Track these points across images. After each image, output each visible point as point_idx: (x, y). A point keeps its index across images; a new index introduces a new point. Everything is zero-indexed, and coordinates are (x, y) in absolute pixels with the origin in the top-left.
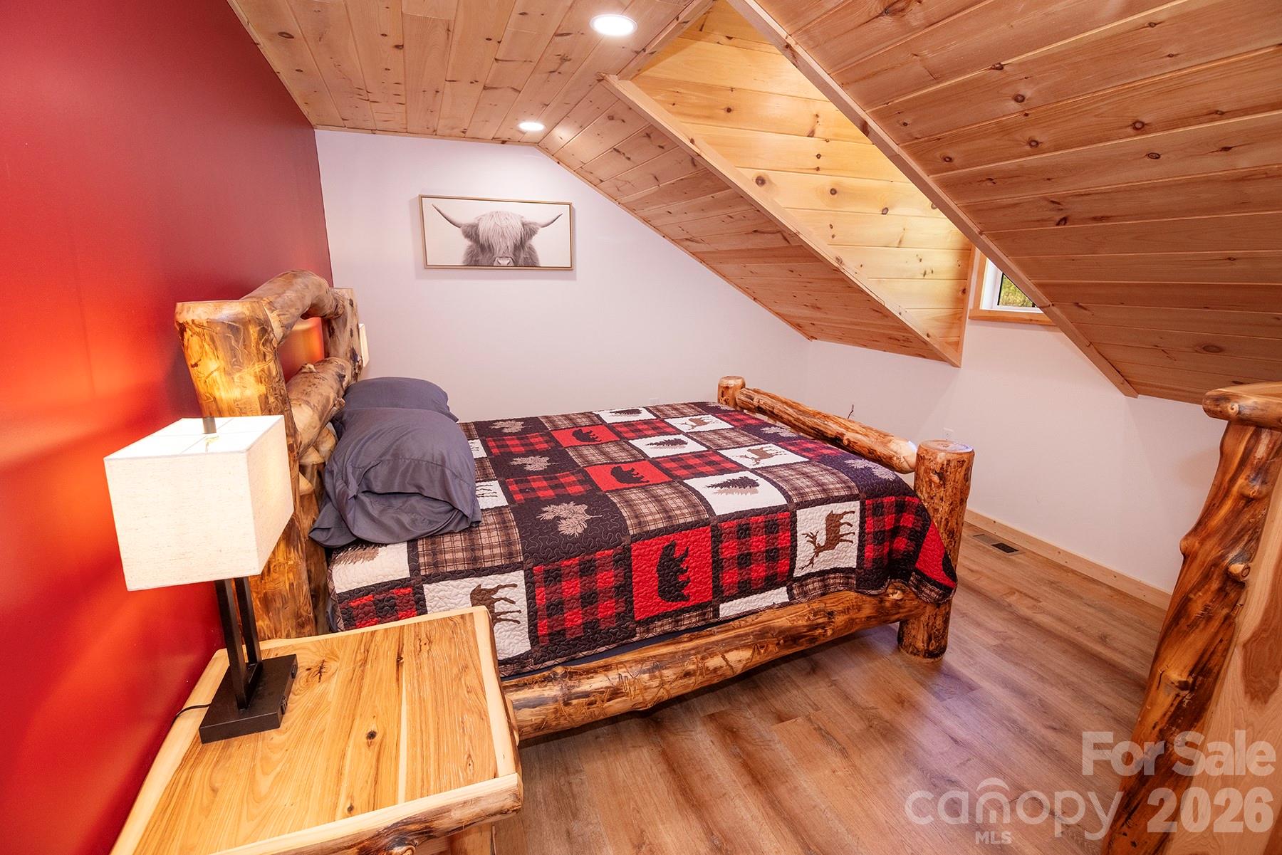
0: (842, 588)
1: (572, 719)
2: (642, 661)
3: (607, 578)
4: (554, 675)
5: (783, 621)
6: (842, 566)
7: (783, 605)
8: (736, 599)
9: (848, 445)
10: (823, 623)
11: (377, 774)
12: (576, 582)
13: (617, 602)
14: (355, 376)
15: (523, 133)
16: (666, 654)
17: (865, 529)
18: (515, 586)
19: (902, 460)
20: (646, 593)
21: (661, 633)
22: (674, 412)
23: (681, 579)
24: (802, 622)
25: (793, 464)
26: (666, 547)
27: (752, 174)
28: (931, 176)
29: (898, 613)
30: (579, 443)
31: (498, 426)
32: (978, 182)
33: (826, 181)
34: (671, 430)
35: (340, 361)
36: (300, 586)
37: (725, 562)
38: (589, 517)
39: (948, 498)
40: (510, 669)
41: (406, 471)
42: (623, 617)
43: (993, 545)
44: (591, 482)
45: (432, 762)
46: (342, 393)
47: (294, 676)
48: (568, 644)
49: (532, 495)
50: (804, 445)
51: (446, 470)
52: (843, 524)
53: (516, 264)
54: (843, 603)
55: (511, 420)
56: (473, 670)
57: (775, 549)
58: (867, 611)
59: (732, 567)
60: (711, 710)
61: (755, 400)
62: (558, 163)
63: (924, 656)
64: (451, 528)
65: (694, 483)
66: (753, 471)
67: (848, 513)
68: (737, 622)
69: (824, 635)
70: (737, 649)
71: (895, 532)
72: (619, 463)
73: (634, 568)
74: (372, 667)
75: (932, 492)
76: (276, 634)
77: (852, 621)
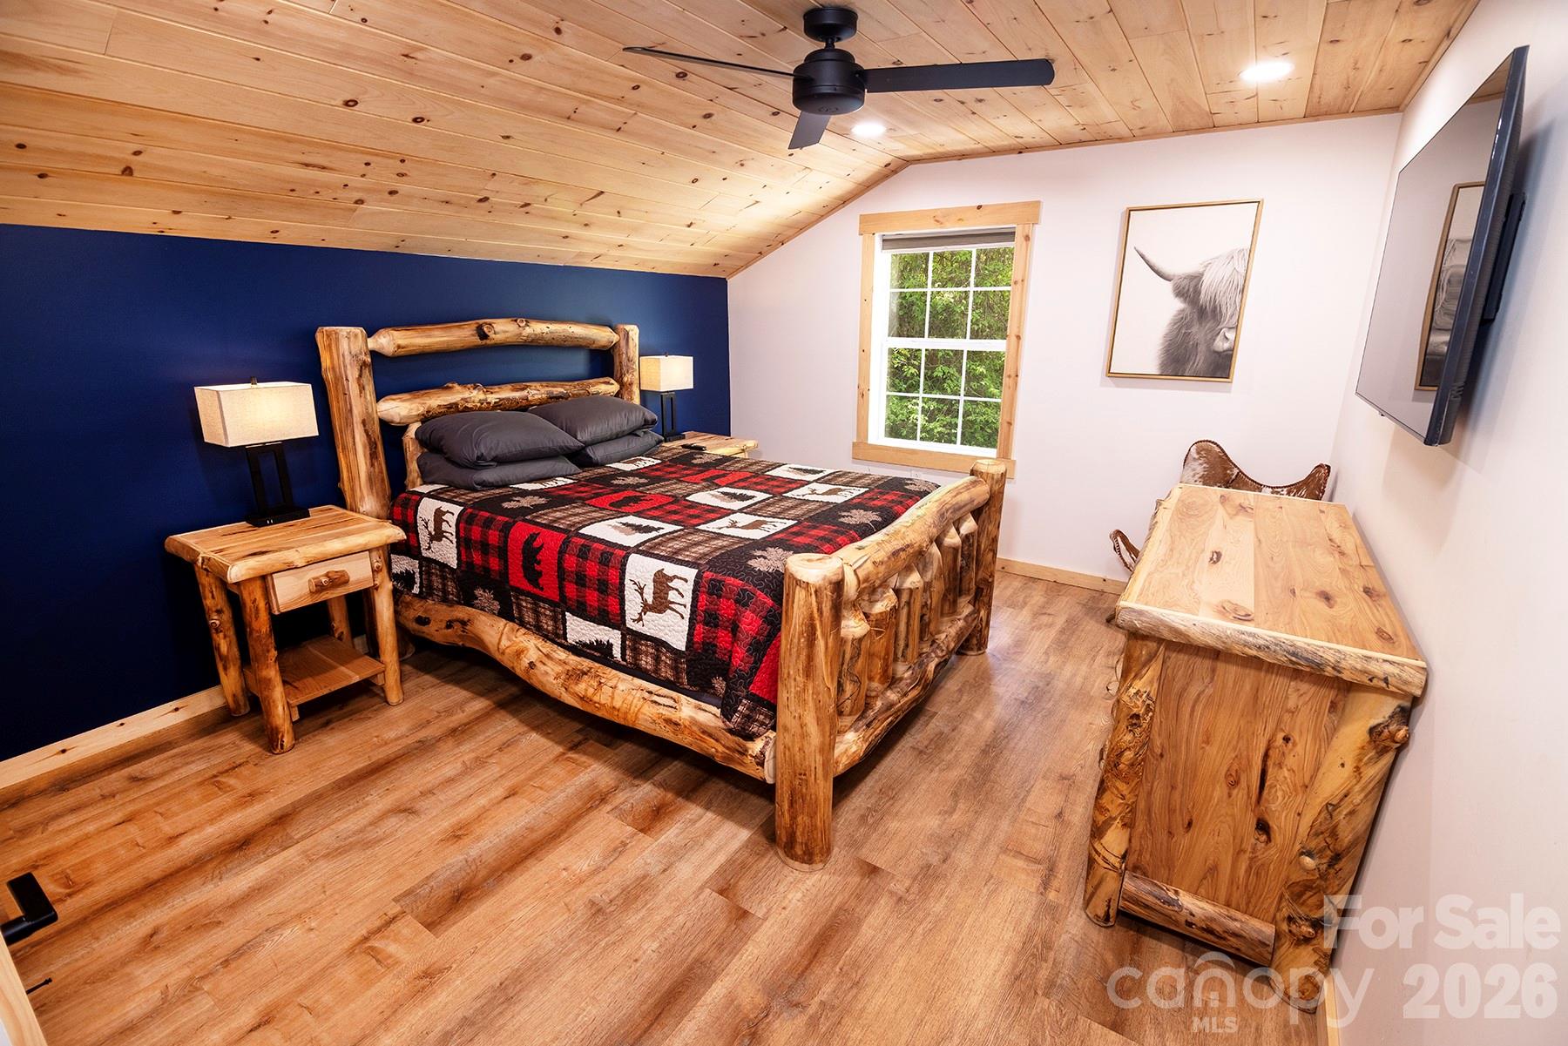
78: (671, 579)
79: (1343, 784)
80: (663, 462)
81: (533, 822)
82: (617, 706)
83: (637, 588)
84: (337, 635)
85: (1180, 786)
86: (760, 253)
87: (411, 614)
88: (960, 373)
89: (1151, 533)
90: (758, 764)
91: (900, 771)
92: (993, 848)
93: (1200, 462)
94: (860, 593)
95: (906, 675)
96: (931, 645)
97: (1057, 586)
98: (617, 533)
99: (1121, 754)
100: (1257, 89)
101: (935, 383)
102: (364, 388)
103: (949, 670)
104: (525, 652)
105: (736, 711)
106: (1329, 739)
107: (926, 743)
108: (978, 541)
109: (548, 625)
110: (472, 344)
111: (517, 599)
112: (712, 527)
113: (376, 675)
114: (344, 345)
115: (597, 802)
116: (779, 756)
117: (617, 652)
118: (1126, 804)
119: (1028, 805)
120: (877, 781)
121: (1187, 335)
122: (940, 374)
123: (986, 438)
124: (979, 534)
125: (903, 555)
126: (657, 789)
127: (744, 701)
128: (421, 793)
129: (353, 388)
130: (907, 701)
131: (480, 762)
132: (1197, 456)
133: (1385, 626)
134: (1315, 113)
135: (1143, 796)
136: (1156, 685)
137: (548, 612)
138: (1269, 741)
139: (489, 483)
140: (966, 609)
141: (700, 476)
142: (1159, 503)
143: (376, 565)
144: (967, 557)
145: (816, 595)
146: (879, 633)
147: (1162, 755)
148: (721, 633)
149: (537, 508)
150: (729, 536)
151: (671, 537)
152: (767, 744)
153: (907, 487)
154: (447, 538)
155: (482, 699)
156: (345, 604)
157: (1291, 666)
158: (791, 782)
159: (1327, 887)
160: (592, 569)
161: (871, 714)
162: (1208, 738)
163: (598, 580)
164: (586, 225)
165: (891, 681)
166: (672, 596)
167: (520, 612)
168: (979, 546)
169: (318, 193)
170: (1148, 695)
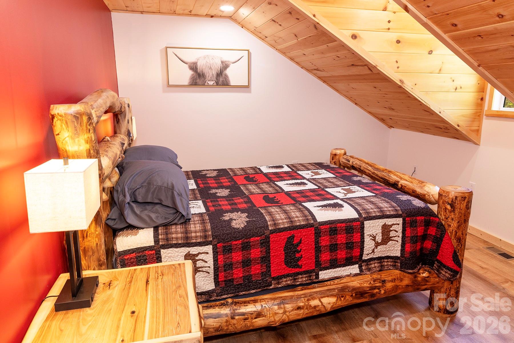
0: (392, 268)
1: (235, 326)
2: (274, 299)
3: (256, 253)
4: (227, 302)
5: (356, 283)
6: (392, 255)
7: (356, 275)
8: (329, 269)
9: (401, 188)
10: (379, 286)
11: (135, 328)
12: (240, 254)
13: (262, 266)
14: (130, 144)
15: (223, 12)
16: (288, 296)
17: (405, 234)
18: (207, 253)
19: (431, 197)
20: (278, 262)
21: (286, 285)
22: (302, 167)
23: (297, 255)
24: (366, 285)
25: (366, 197)
26: (289, 237)
27: (350, 33)
28: (446, 34)
29: (426, 285)
30: (247, 182)
31: (204, 173)
32: (473, 37)
33: (393, 36)
34: (299, 177)
35: (122, 136)
36: (101, 246)
37: (323, 248)
38: (248, 219)
39: (457, 219)
40: (204, 298)
41: (154, 191)
42: (265, 274)
43: (499, 254)
44: (251, 202)
45: (161, 325)
46: (123, 152)
47: (97, 285)
48: (235, 287)
49: (219, 208)
50: (375, 187)
51: (174, 191)
52: (392, 231)
53: (217, 84)
54: (391, 276)
55: (211, 170)
56: (183, 288)
57: (351, 242)
58: (406, 281)
59: (326, 251)
60: (315, 333)
61: (350, 162)
62: (242, 27)
63: (444, 313)
64: (175, 221)
65: (308, 205)
66: (342, 200)
67: (395, 224)
68: (329, 283)
69: (379, 293)
70: (328, 296)
71: (424, 237)
72: (267, 193)
73: (271, 248)
74: (134, 284)
75: (447, 215)
76: (89, 268)
77: (396, 287)
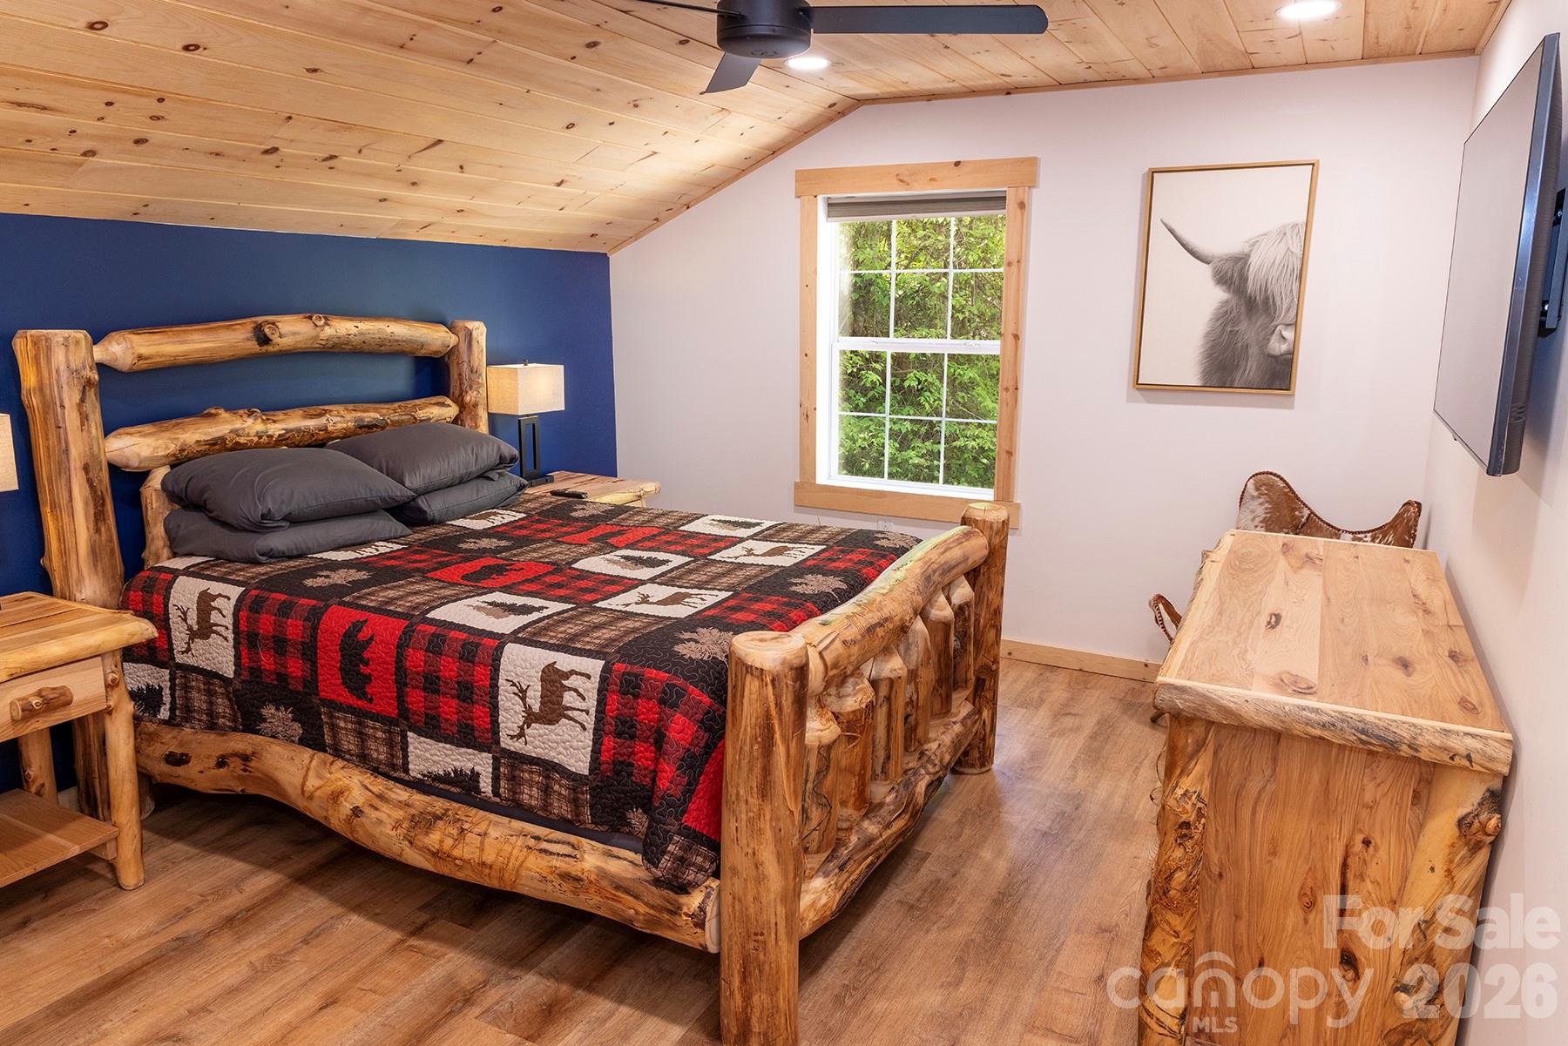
78: (567, 675)
79: (1434, 895)
80: (529, 516)
81: (366, 1038)
82: (488, 862)
83: (517, 691)
84: (33, 789)
85: (1245, 914)
86: (657, 219)
87: (158, 750)
88: (941, 380)
89: (1195, 593)
90: (696, 925)
91: (884, 934)
92: (1015, 1026)
93: (1261, 500)
94: (828, 683)
95: (888, 800)
96: (920, 758)
97: (1084, 675)
98: (482, 615)
99: (1169, 878)
100: (1300, 27)
101: (907, 397)
102: (87, 418)
103: (944, 795)
104: (346, 794)
105: (664, 852)
106: (1415, 838)
107: (918, 895)
108: (976, 614)
109: (379, 752)
110: (247, 352)
111: (331, 717)
112: (616, 603)
113: (104, 845)
114: (59, 357)
115: (460, 1005)
116: (726, 910)
117: (486, 785)
118: (1181, 944)
119: (1058, 968)
120: (854, 949)
121: (1234, 333)
122: (915, 384)
123: (981, 472)
124: (977, 604)
125: (880, 632)
126: (544, 981)
127: (676, 838)
128: (189, 1012)
129: (71, 418)
130: (892, 834)
131: (277, 962)
132: (1256, 494)
133: (1469, 694)
134: (1374, 55)
135: (1201, 933)
136: (1207, 783)
137: (379, 734)
138: (1347, 846)
139: (279, 552)
140: (962, 707)
141: (584, 536)
142: (1205, 555)
143: (110, 677)
144: (963, 636)
145: (773, 685)
146: (851, 739)
147: (1221, 875)
148: (639, 747)
149: (357, 585)
150: (642, 614)
151: (560, 619)
152: (708, 896)
153: (878, 542)
154: (218, 633)
155: (268, 872)
156: (49, 741)
157: (1361, 746)
158: (743, 947)
159: (1429, 1031)
160: (449, 668)
161: (844, 852)
162: (1274, 849)
163: (458, 683)
164: (414, 184)
165: (868, 807)
166: (569, 699)
167: (335, 736)
168: (977, 620)
169: (29, 141)
170: (1199, 795)
